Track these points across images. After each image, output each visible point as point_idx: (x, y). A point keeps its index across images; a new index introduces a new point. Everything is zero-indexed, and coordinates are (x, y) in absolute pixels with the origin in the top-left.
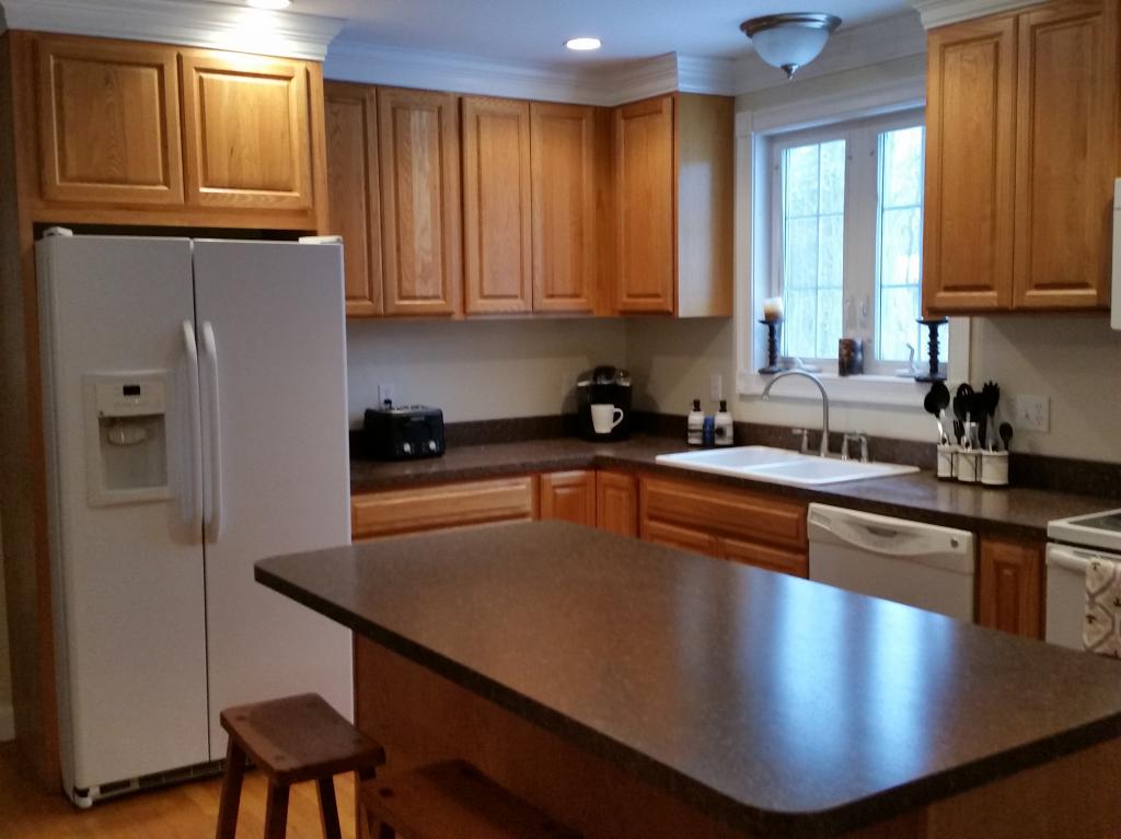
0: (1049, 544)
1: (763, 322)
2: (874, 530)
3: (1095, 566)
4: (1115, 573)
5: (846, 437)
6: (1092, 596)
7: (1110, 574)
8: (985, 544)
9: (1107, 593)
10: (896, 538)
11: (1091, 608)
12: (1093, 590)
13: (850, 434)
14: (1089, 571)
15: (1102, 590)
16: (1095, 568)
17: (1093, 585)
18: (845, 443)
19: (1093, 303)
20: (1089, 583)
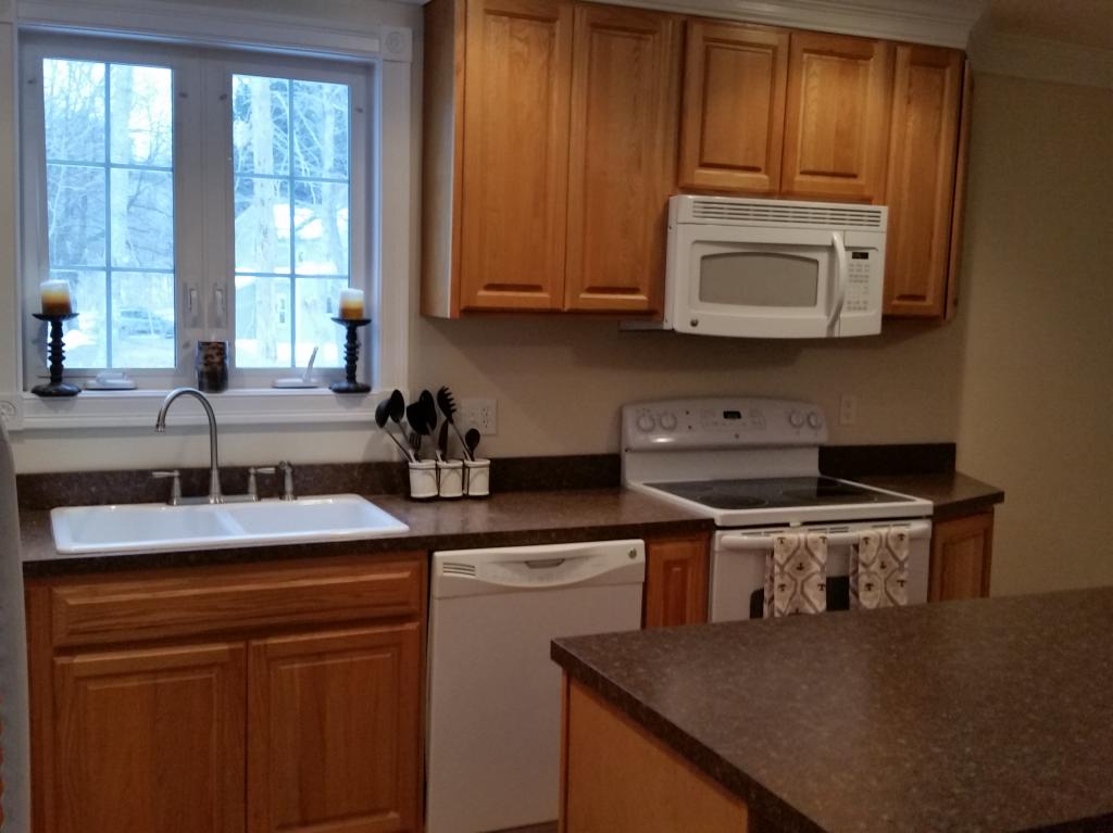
0: (718, 533)
1: (37, 316)
2: (532, 564)
3: (782, 540)
4: (799, 540)
5: (252, 471)
6: (782, 567)
7: (796, 543)
8: (654, 548)
9: (792, 561)
10: (563, 565)
11: (782, 578)
12: (782, 562)
13: (256, 467)
14: (777, 547)
15: (788, 559)
16: (782, 542)
17: (782, 556)
18: (252, 479)
19: (645, 307)
20: (777, 556)
